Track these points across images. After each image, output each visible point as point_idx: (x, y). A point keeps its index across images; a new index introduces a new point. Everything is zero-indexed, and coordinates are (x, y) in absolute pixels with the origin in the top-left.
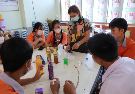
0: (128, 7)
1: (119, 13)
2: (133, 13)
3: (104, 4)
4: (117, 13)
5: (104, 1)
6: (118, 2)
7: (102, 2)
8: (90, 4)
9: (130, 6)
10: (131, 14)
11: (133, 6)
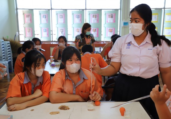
0: (106, 23)
1: (98, 29)
2: (112, 29)
3: (79, 19)
4: (96, 30)
5: (80, 15)
6: (96, 17)
7: (77, 16)
8: (62, 18)
9: (109, 21)
10: (111, 30)
11: (111, 22)
